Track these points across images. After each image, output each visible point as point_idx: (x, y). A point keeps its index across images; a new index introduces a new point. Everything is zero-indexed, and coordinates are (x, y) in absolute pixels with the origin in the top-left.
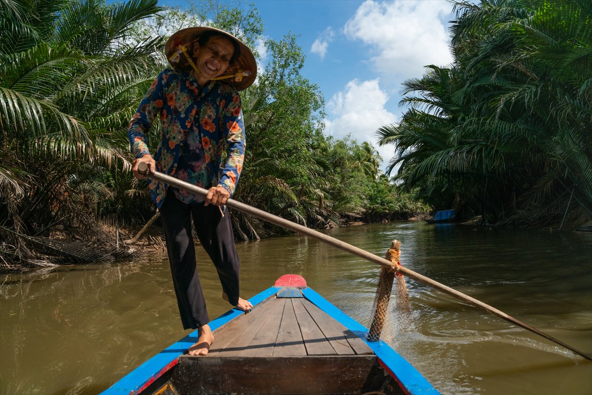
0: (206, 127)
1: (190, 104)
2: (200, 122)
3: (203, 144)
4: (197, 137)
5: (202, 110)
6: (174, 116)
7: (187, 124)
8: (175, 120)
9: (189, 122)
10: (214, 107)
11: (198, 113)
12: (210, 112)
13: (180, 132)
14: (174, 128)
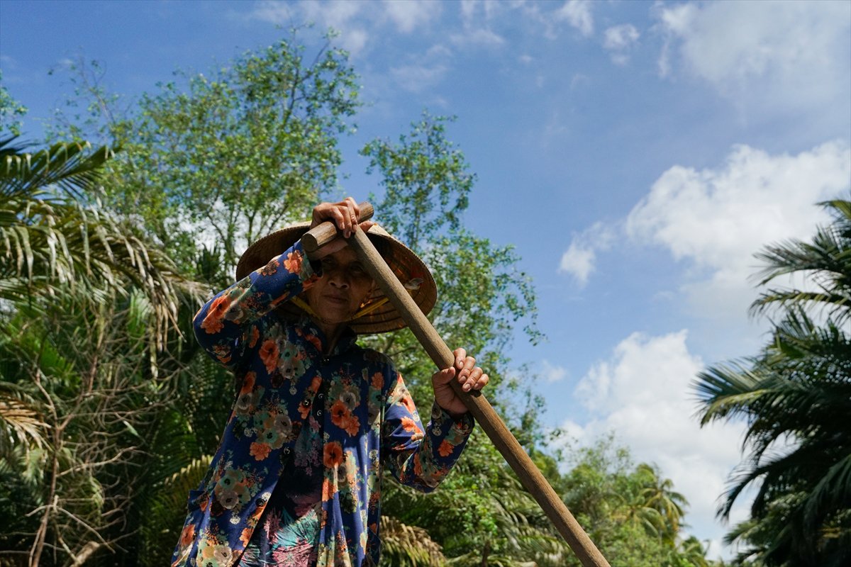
0: (339, 420)
1: (308, 367)
2: (327, 408)
3: (326, 455)
4: (313, 439)
5: (332, 383)
6: (273, 391)
7: (300, 409)
8: (275, 397)
9: (306, 407)
10: (357, 383)
11: (324, 388)
12: (350, 391)
13: (285, 424)
14: (272, 414)
